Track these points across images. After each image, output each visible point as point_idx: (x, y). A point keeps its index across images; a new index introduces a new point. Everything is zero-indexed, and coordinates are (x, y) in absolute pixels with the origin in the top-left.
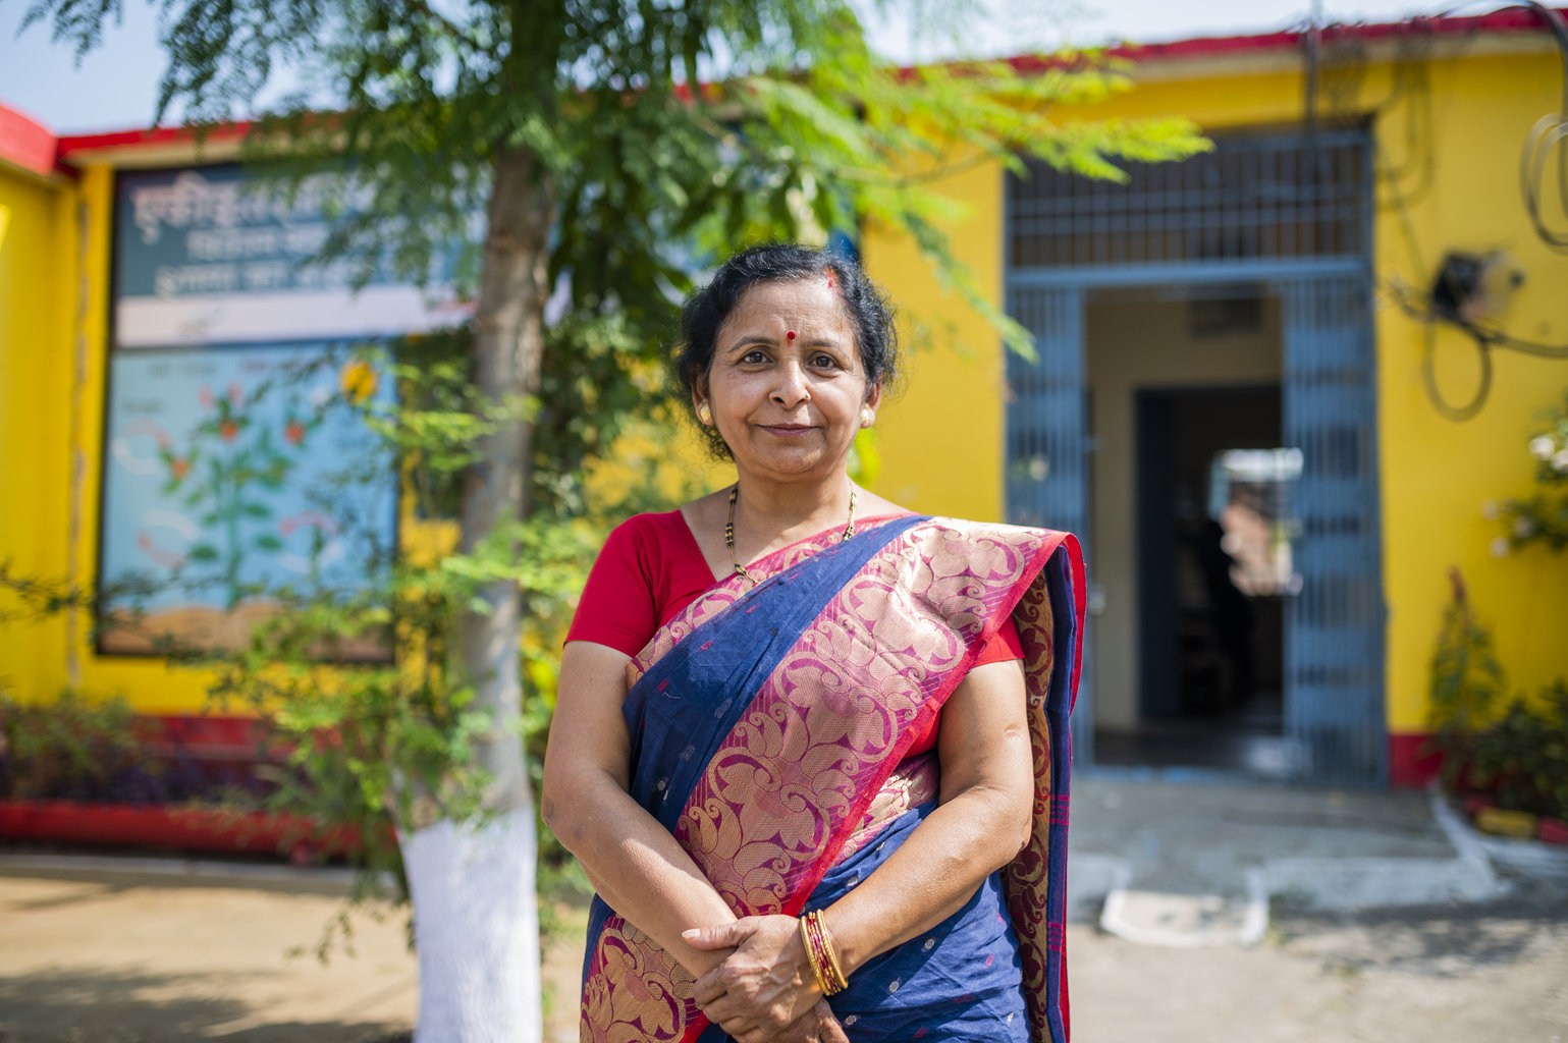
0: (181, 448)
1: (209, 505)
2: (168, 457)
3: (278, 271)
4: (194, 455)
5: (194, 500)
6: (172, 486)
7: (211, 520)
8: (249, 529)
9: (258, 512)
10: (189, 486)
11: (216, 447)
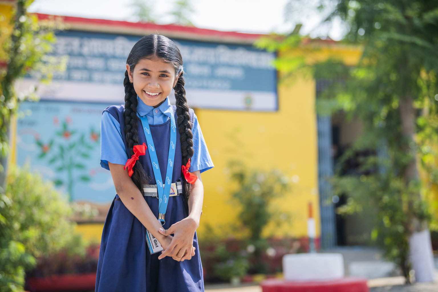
0: (45, 140)
1: (59, 163)
2: (40, 144)
3: (85, 74)
4: (51, 143)
5: (52, 161)
6: (42, 155)
7: (60, 169)
8: (76, 173)
9: (80, 166)
10: (50, 155)
11: (61, 141)
